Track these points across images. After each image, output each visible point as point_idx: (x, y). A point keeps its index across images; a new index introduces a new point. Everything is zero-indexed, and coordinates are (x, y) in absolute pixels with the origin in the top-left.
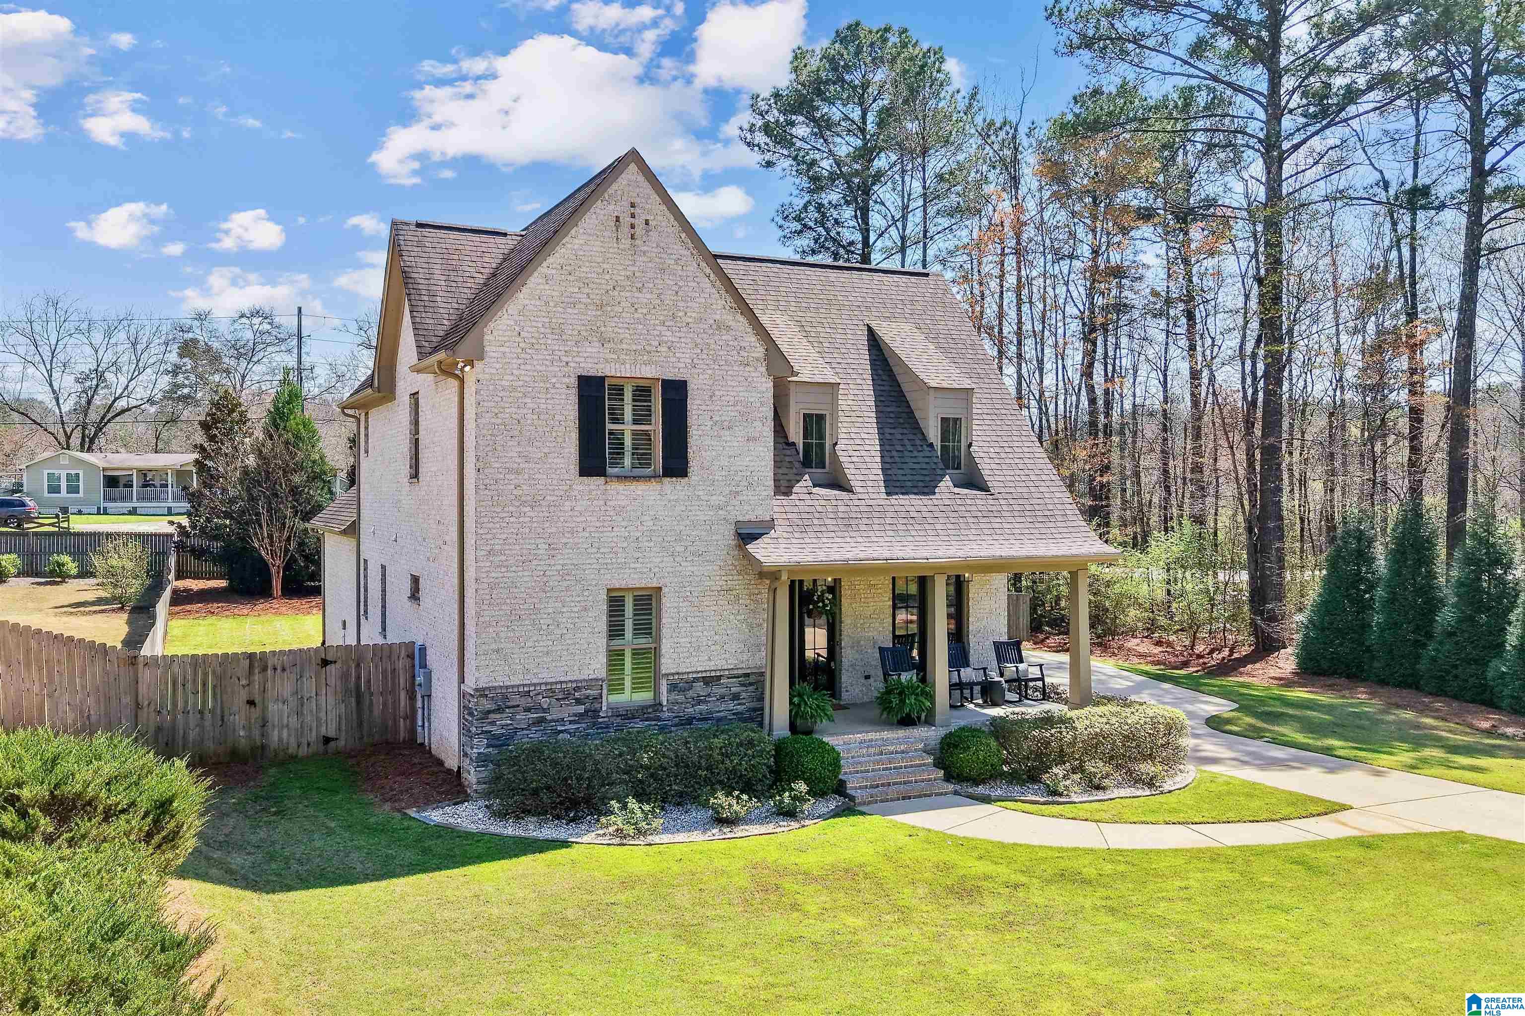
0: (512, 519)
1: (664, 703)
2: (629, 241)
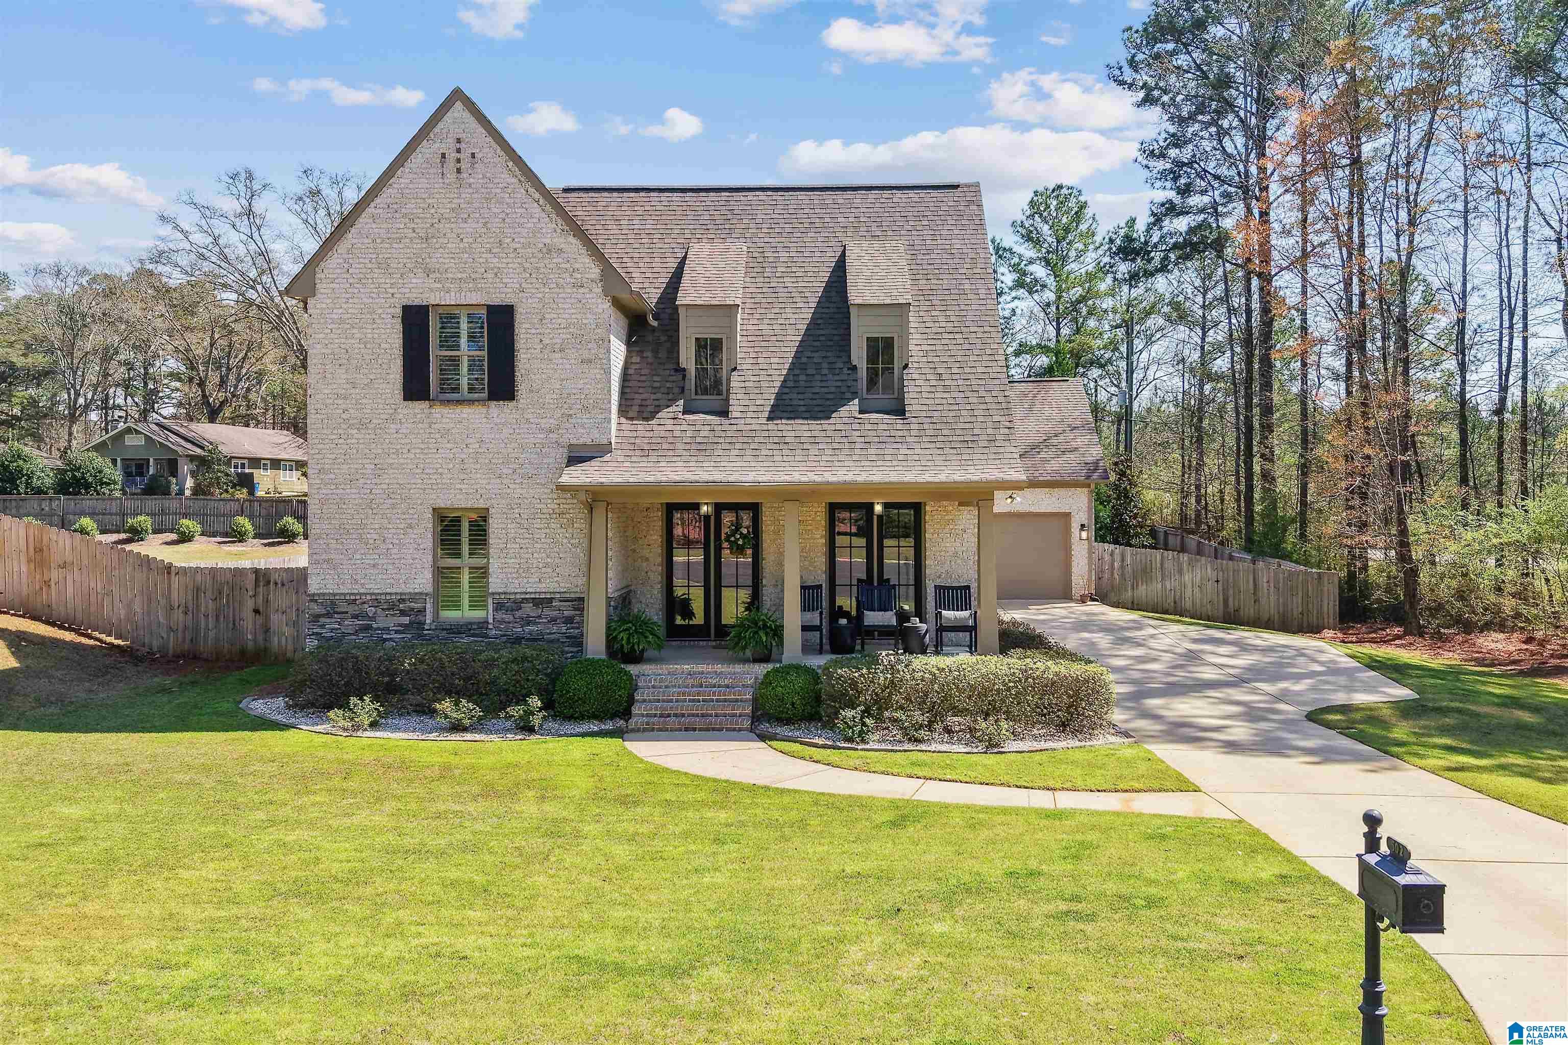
1: (491, 621)
2: (455, 175)
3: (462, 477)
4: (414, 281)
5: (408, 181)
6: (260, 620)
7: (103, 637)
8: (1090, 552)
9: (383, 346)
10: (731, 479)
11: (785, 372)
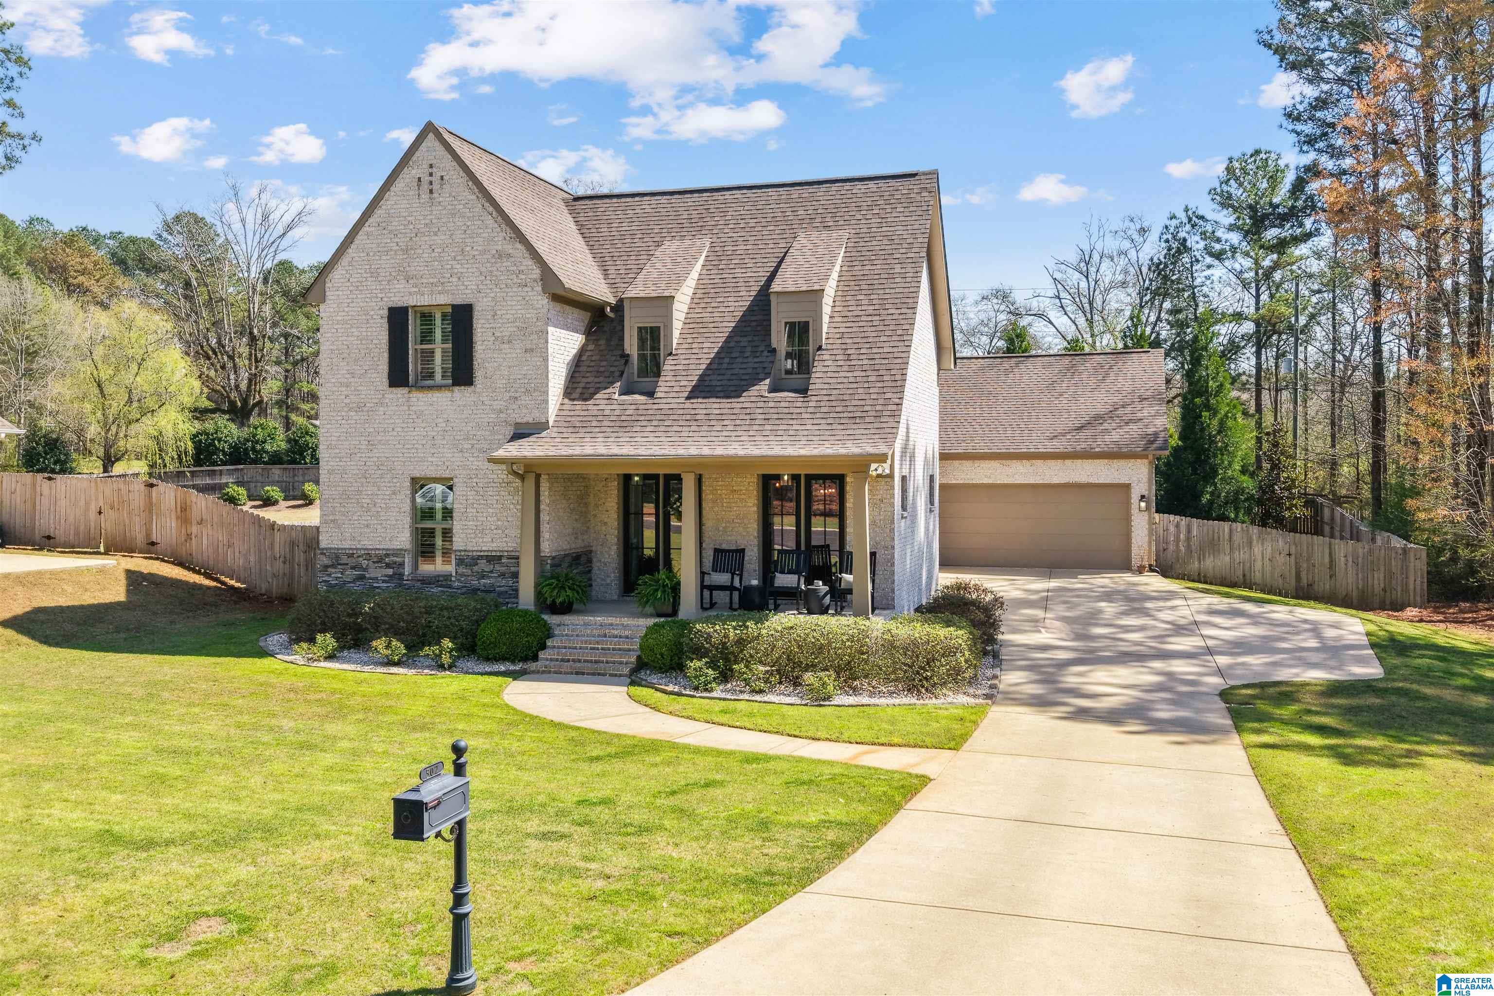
1: (454, 574)
2: (428, 195)
3: (433, 451)
4: (397, 286)
5: (393, 203)
7: (227, 580)
8: (1151, 522)
9: (374, 342)
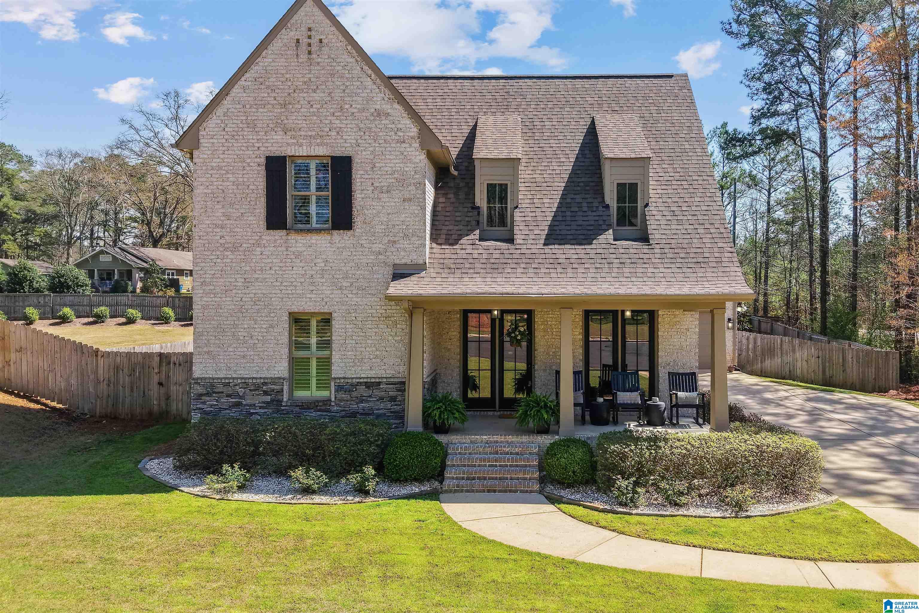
0: (219, 260)
1: (333, 399)
2: (306, 56)
3: (311, 288)
4: (275, 137)
5: (270, 60)
6: (163, 390)
7: (48, 402)
8: (734, 337)
9: (251, 187)
10: (521, 291)
11: (554, 209)
